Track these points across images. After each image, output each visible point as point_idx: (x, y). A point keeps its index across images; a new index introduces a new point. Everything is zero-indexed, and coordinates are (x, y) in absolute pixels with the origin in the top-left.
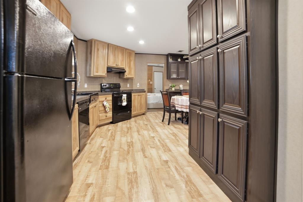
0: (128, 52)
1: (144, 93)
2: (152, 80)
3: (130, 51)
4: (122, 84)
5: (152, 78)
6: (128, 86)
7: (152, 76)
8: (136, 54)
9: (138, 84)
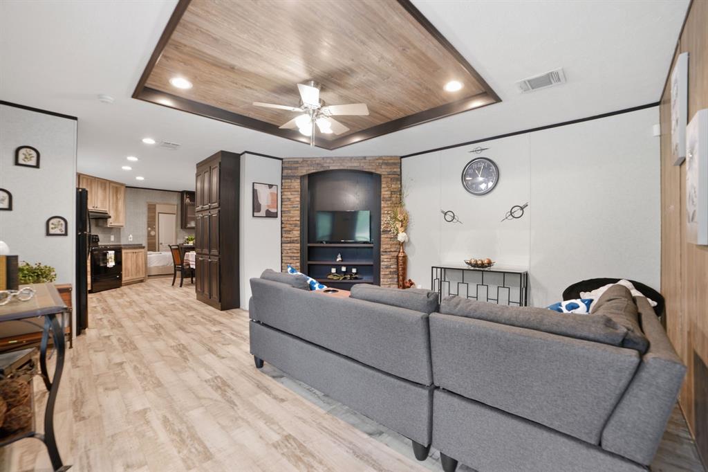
0: (113, 187)
1: (142, 250)
2: (155, 228)
3: (117, 186)
4: (101, 236)
5: (155, 225)
6: (112, 238)
7: (155, 222)
8: (127, 187)
9: (131, 236)
